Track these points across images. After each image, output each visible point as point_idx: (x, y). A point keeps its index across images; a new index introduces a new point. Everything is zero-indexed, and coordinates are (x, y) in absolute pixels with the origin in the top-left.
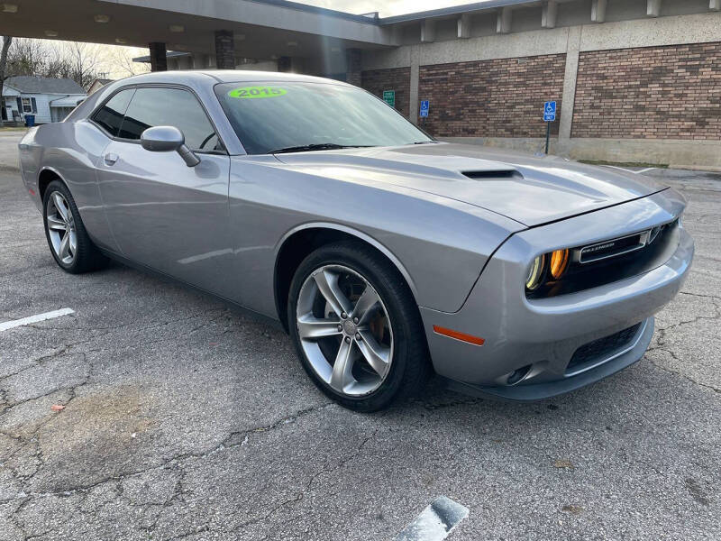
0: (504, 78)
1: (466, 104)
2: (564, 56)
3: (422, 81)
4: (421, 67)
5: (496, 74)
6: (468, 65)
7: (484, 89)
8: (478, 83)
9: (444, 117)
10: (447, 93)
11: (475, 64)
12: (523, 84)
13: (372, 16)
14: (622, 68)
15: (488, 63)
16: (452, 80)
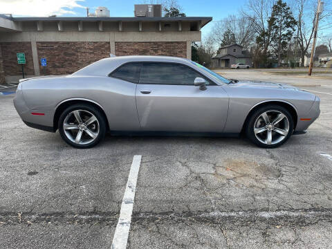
0: (83, 50)
1: (66, 61)
2: (109, 43)
3: (38, 49)
4: (37, 42)
5: (79, 48)
6: (64, 43)
7: (74, 54)
8: (70, 52)
9: (54, 66)
10: (54, 55)
11: (68, 43)
12: (93, 53)
13: (9, 16)
14: (132, 49)
15: (75, 43)
16: (56, 49)
